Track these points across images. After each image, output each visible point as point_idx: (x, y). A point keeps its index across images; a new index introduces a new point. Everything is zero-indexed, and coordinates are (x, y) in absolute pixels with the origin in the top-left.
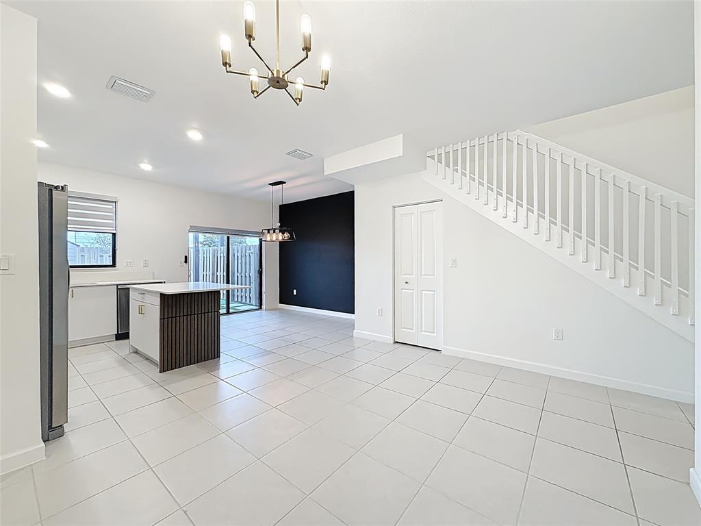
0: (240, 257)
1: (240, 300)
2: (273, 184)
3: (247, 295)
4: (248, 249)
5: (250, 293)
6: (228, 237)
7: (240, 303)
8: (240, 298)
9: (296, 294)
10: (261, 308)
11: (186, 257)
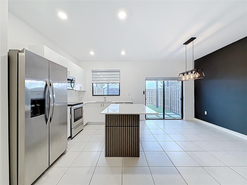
0: (174, 91)
1: (174, 111)
2: (187, 43)
3: (177, 109)
4: (177, 87)
5: (178, 109)
6: (164, 81)
7: (174, 113)
8: (174, 110)
9: (206, 114)
10: (182, 118)
11: (144, 91)
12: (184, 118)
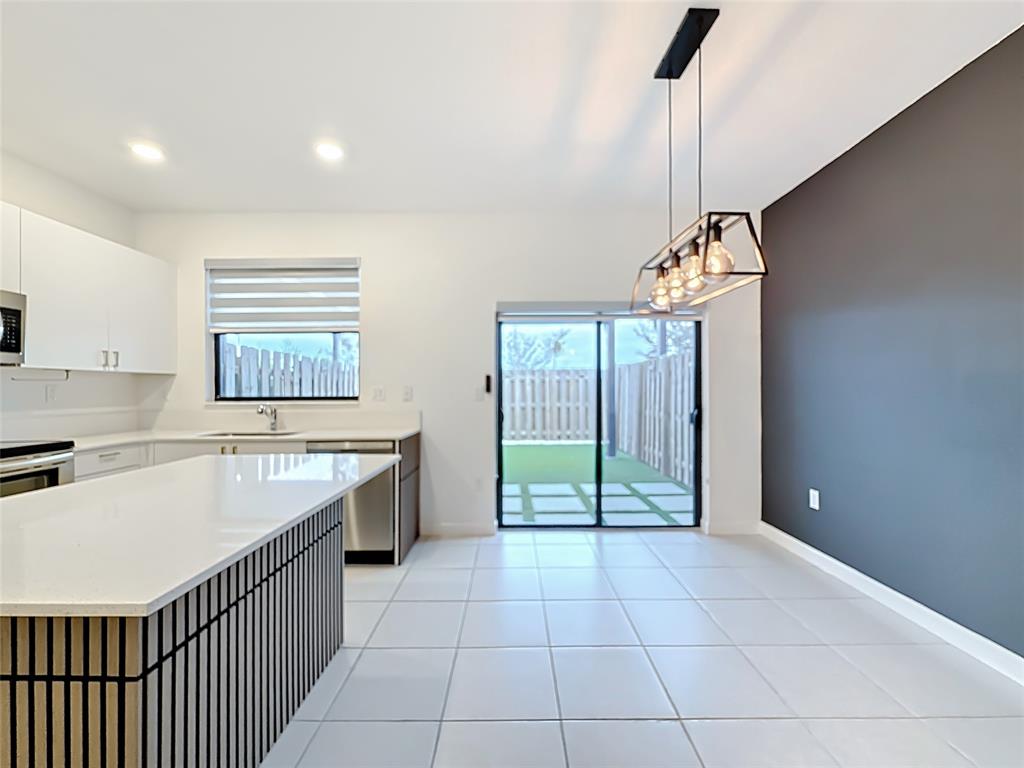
6: (599, 323)
9: (817, 507)
10: (697, 524)
11: (488, 378)
12: (705, 521)
